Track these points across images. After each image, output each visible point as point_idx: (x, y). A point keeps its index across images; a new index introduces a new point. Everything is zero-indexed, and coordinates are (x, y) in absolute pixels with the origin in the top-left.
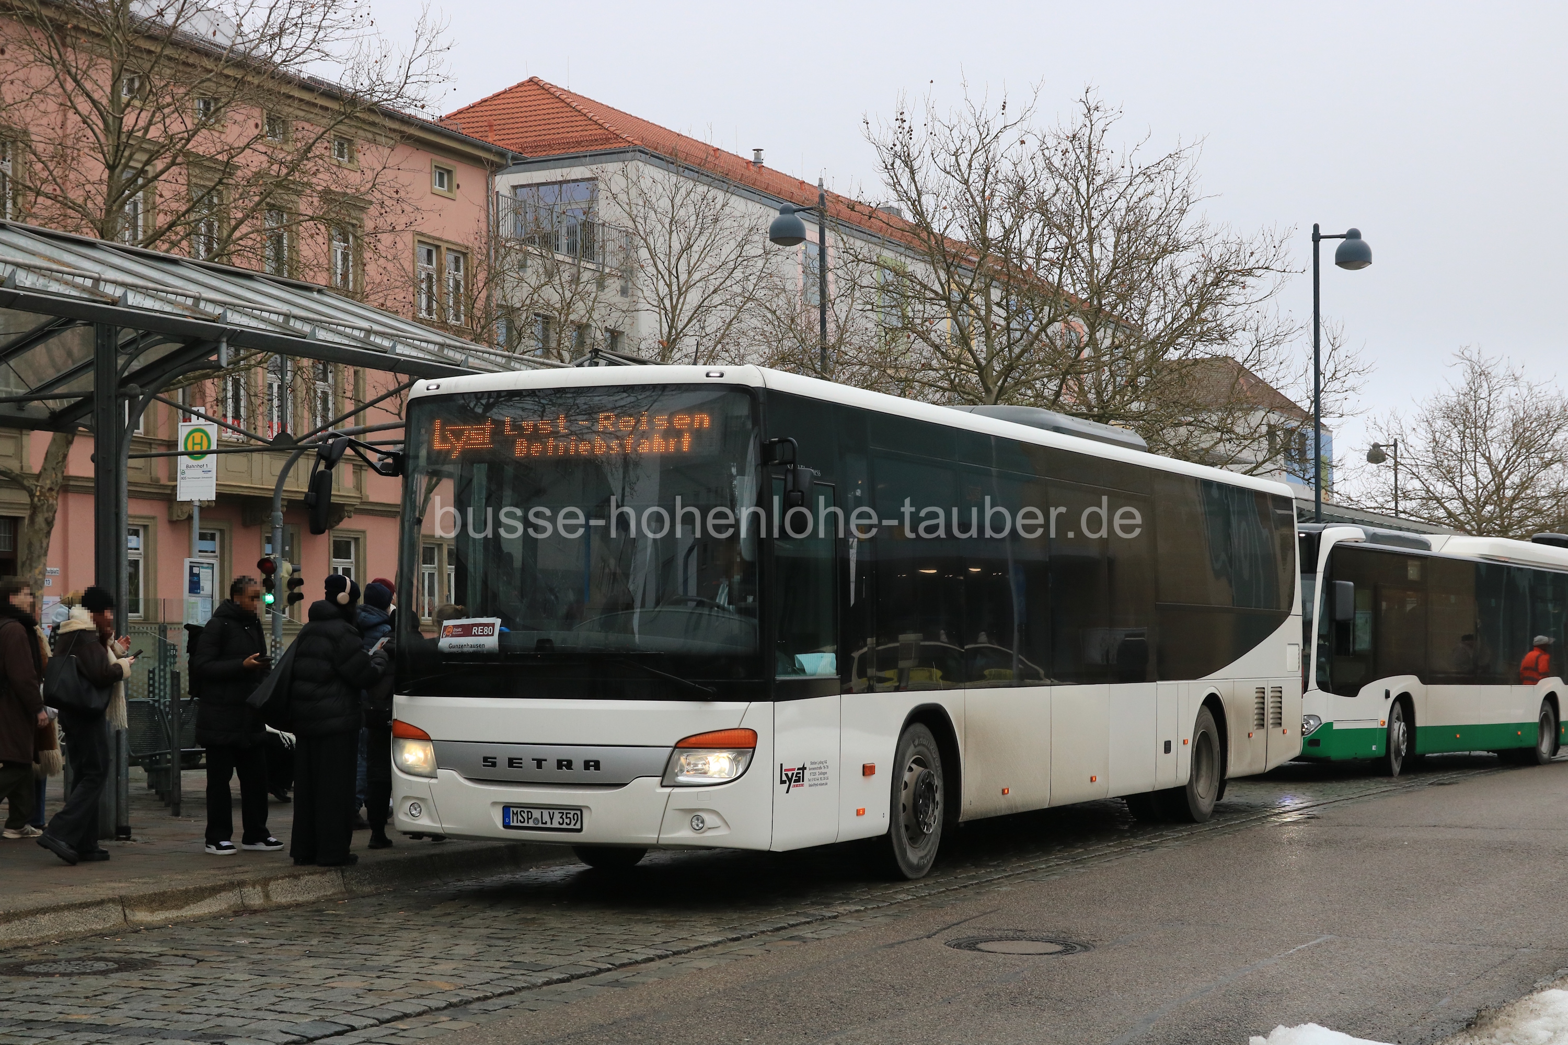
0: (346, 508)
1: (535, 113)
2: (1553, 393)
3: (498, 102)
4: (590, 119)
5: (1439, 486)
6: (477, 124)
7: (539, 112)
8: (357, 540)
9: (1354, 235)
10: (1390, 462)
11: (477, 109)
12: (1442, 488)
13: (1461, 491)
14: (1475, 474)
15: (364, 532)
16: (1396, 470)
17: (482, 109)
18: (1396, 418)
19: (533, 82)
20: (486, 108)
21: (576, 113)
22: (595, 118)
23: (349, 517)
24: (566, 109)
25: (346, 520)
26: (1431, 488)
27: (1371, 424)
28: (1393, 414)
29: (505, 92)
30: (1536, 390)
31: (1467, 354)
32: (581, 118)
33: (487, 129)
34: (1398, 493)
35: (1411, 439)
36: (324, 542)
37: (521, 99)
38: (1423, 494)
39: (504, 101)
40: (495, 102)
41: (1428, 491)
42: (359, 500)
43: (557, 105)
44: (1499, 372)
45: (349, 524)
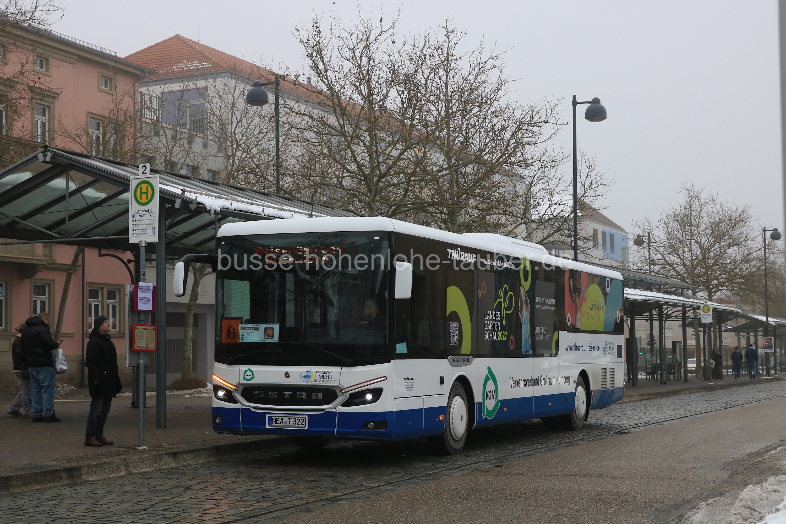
0: (38, 266)
1: (176, 53)
2: (734, 208)
3: (158, 48)
4: (205, 56)
5: (672, 257)
6: (145, 60)
7: (178, 53)
8: (49, 285)
9: (596, 101)
10: (646, 245)
11: (146, 52)
12: (673, 259)
13: (683, 260)
14: (690, 251)
15: (53, 280)
16: (649, 249)
17: (149, 51)
18: (647, 221)
19: (177, 37)
20: (151, 51)
21: (198, 53)
22: (207, 55)
23: (41, 272)
24: (193, 51)
25: (39, 273)
26: (667, 259)
27: (634, 224)
28: (645, 218)
29: (162, 42)
30: (725, 206)
31: (686, 186)
32: (200, 55)
33: (150, 62)
34: (651, 262)
35: (656, 232)
36: (27, 285)
37: (170, 46)
38: (663, 261)
39: (161, 47)
40: (156, 48)
41: (664, 259)
42: (46, 262)
43: (188, 49)
44: (704, 196)
45: (42, 276)
